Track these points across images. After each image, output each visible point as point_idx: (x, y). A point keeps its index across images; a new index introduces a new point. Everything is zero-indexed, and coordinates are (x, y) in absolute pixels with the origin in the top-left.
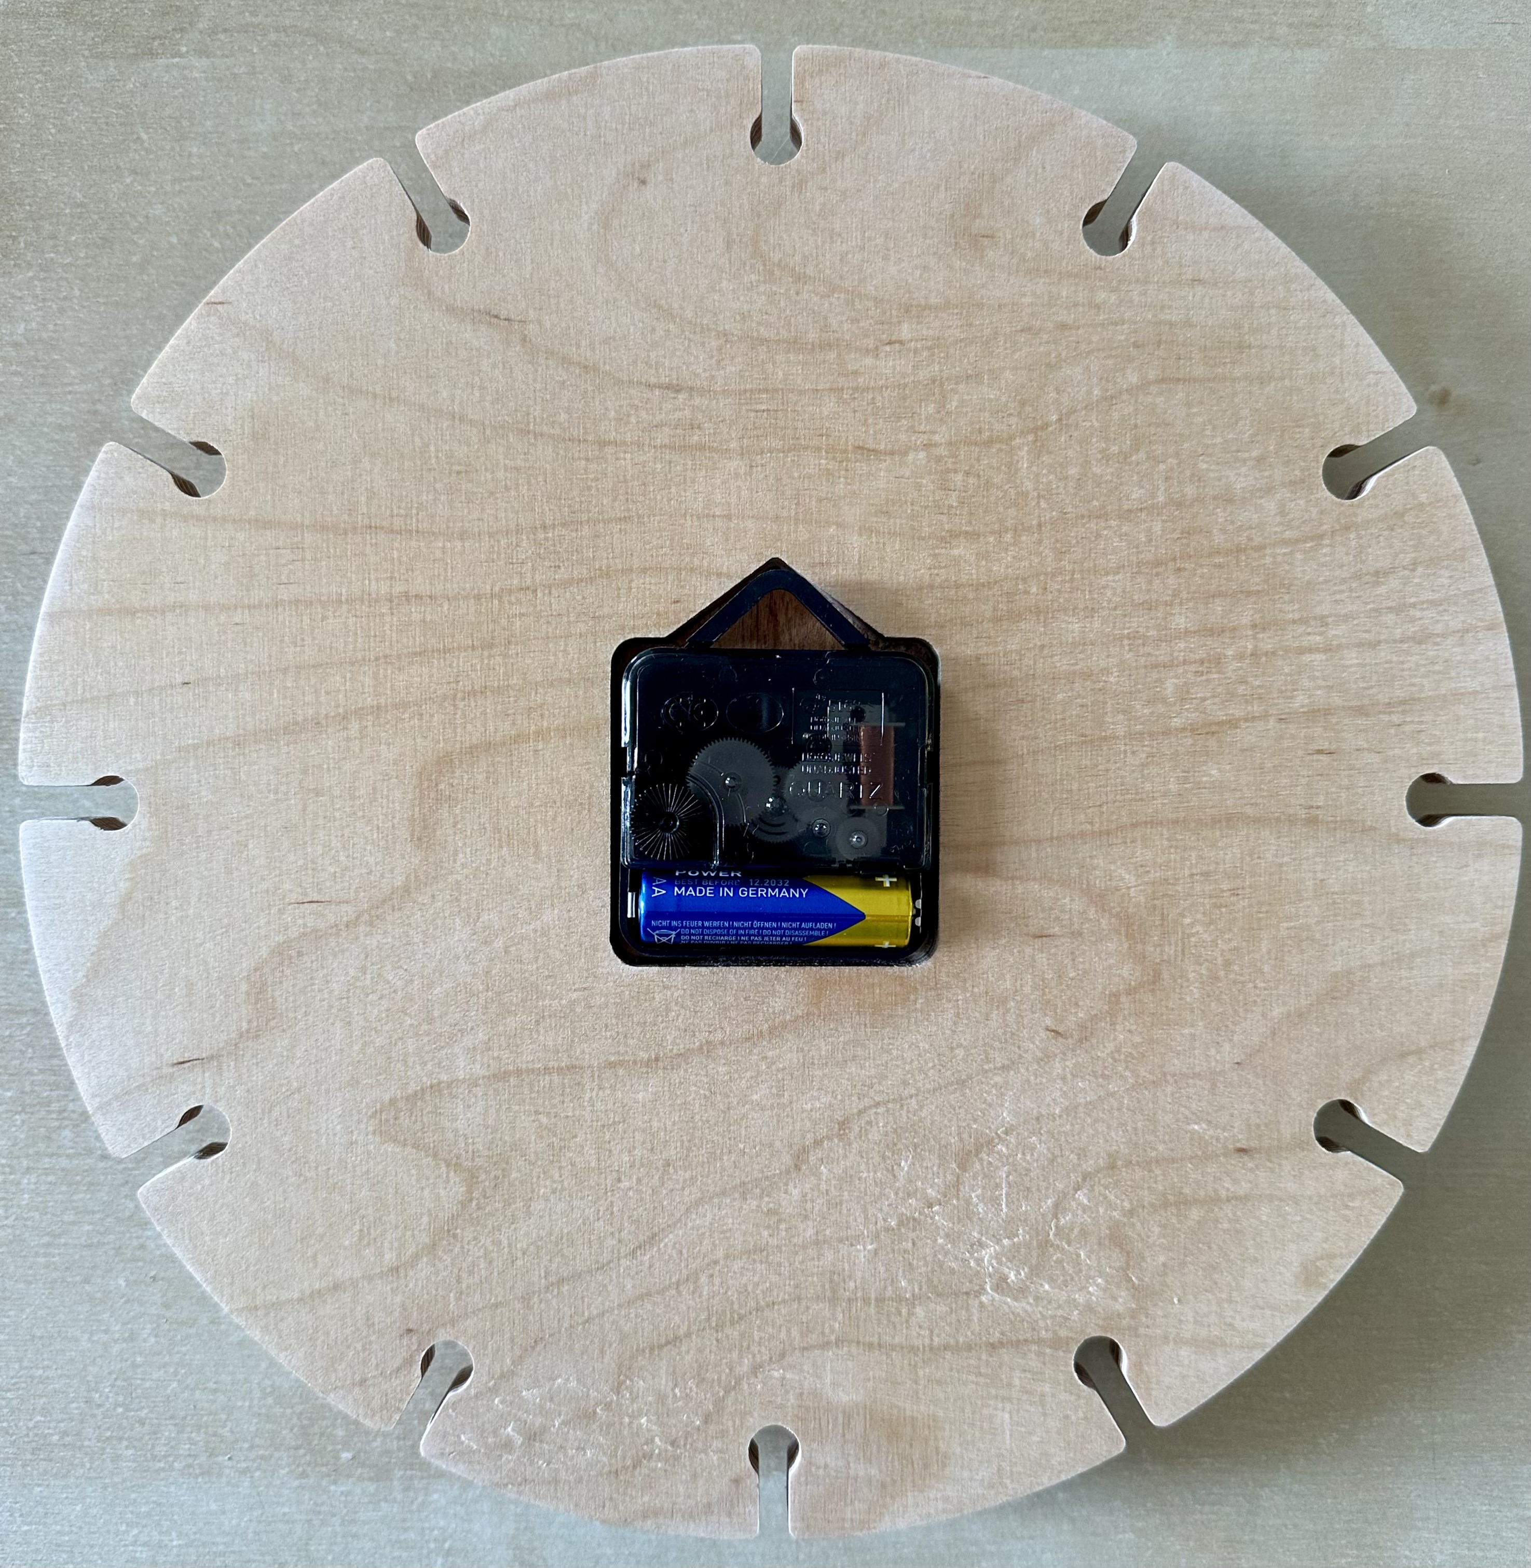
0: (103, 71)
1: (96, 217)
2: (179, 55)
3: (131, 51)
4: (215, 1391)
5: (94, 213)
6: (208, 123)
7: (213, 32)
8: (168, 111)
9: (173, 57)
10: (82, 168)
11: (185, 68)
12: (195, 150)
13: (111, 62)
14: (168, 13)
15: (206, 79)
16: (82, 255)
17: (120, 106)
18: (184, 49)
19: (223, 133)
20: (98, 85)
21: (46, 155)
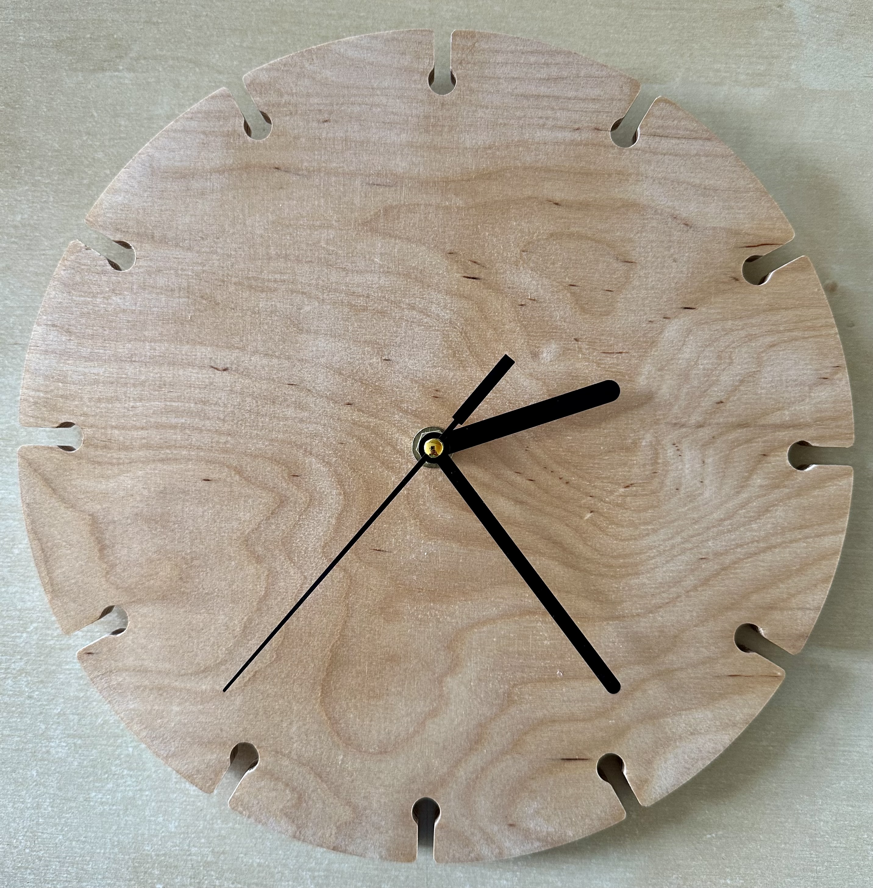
0: (75, 78)
1: (65, 158)
2: (118, 70)
3: (91, 68)
4: (84, 842)
5: (64, 155)
6: (131, 108)
7: (137, 59)
8: (110, 101)
9: (115, 71)
10: (60, 131)
11: (121, 78)
12: (123, 123)
13: (80, 74)
14: (113, 48)
15: (132, 84)
16: (56, 178)
17: (83, 98)
18: (121, 68)
19: (139, 114)
20: (72, 85)
21: (40, 123)
